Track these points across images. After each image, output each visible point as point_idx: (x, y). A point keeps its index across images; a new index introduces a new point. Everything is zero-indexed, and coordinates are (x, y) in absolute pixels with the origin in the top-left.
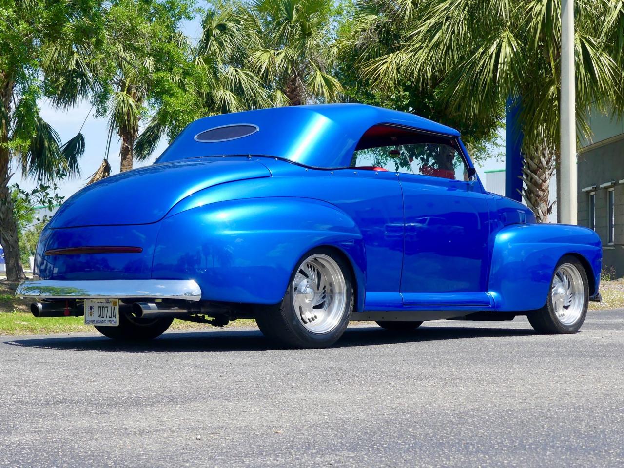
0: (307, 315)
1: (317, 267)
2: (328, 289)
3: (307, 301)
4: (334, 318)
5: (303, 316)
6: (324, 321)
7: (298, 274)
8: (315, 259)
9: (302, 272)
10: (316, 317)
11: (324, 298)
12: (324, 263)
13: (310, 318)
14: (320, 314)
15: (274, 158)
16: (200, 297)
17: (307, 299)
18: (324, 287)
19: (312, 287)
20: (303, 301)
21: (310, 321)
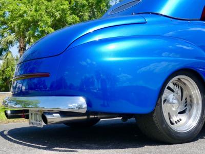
0: (174, 119)
1: (180, 85)
2: (188, 100)
3: (174, 109)
4: (193, 121)
5: (171, 120)
6: (186, 123)
7: (166, 90)
8: (179, 79)
9: (169, 88)
10: (181, 120)
11: (186, 106)
12: (186, 82)
13: (176, 120)
14: (183, 117)
15: (149, 13)
16: (86, 109)
17: (173, 107)
18: (186, 99)
19: (177, 99)
20: (171, 109)
21: (176, 123)
